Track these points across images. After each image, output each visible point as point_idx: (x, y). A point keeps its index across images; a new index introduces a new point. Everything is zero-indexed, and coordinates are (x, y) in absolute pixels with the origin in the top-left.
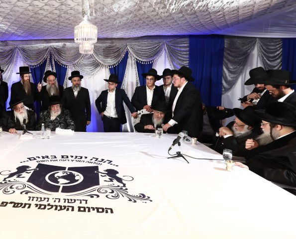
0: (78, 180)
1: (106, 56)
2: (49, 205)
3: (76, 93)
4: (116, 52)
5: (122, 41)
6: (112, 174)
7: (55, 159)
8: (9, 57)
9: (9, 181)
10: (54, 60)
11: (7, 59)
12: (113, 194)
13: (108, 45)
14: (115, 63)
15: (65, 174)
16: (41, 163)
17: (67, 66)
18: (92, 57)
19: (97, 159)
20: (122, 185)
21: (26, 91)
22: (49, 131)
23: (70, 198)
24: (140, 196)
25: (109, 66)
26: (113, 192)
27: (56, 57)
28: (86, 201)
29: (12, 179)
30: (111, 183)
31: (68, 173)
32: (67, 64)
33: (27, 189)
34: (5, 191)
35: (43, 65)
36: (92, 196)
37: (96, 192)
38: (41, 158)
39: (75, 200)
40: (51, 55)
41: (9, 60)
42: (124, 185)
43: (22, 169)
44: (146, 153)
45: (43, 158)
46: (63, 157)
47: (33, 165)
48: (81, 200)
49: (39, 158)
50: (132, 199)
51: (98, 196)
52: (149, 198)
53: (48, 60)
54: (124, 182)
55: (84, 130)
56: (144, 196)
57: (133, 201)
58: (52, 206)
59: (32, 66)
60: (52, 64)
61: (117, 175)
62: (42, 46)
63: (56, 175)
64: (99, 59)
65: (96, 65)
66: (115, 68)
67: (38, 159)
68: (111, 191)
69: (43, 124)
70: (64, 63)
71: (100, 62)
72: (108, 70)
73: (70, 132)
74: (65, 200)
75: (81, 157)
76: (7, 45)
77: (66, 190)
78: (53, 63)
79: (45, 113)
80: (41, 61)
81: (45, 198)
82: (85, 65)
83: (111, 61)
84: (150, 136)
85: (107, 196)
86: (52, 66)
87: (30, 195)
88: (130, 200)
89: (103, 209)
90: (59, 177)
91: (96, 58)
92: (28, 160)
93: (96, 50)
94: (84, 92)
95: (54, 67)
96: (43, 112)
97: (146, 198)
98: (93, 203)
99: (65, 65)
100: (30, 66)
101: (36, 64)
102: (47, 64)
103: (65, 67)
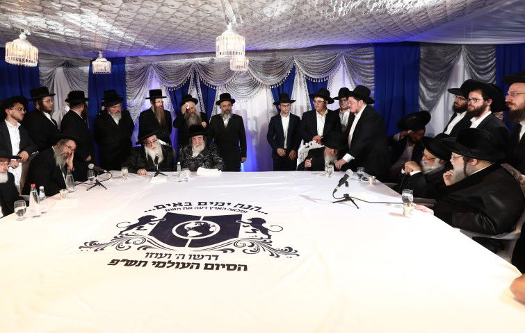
0: (212, 232)
1: (267, 73)
2: (169, 262)
3: (226, 122)
4: (279, 67)
5: (287, 53)
6: (257, 224)
7: (190, 207)
8: (141, 77)
9: (126, 235)
10: (200, 80)
11: (139, 79)
12: (252, 249)
13: (269, 58)
14: (279, 81)
15: (198, 225)
16: (171, 211)
17: (216, 87)
18: (248, 75)
19: (243, 205)
20: (267, 237)
21: (159, 121)
22: (187, 172)
23: (197, 253)
24: (286, 250)
25: (271, 86)
26: (253, 245)
27: (202, 75)
28: (217, 256)
29: (130, 232)
30: (254, 234)
31: (202, 224)
32: (215, 85)
33: (147, 244)
34: (119, 247)
35: (185, 87)
36: (225, 251)
37: (232, 247)
38: (172, 205)
39: (203, 256)
40: (195, 73)
41: (140, 81)
42: (269, 237)
43: (145, 220)
44: (307, 197)
45: (175, 205)
46: (200, 204)
47: (160, 215)
48: (210, 256)
49: (169, 205)
50: (275, 253)
51: (233, 251)
52: (296, 251)
53: (192, 80)
54: (270, 233)
55: (237, 169)
56: (291, 249)
57: (276, 255)
58: (173, 264)
60: (197, 85)
61: (264, 225)
62: (184, 61)
63: (186, 227)
64: (258, 77)
65: (254, 85)
66: (278, 88)
67: (168, 207)
68: (251, 244)
70: (212, 83)
71: (259, 80)
72: (269, 91)
73: (216, 173)
74: (191, 256)
75: (223, 204)
76: (138, 61)
77: (195, 244)
78: (199, 83)
79: (185, 149)
80: (182, 82)
81: (166, 255)
82: (240, 85)
83: (274, 80)
84: (318, 175)
85: (244, 251)
86: (197, 88)
87: (148, 250)
88: (272, 255)
89: (235, 266)
90: (190, 229)
91: (255, 76)
92: (155, 208)
93: (252, 65)
94: (237, 121)
95: (200, 89)
96: (184, 147)
97: (293, 251)
98: (225, 259)
99: (213, 86)
100: (169, 88)
101: (176, 86)
102: (190, 85)
103: (214, 88)
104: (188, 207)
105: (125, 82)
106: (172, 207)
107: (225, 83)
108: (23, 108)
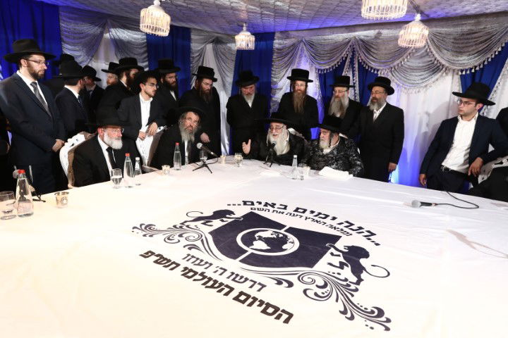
0: (285, 250)
1: (459, 52)
2: (202, 274)
4: (481, 42)
5: (501, 19)
7: (282, 211)
8: (289, 56)
9: (188, 226)
10: (358, 61)
12: (320, 291)
13: (466, 28)
14: (476, 64)
16: (256, 212)
17: (378, 70)
18: (428, 55)
19: (352, 224)
20: (354, 279)
24: (373, 312)
25: (462, 71)
26: (325, 286)
27: (362, 54)
29: (192, 225)
31: (281, 236)
32: (378, 68)
33: (199, 243)
34: (169, 239)
35: (339, 69)
36: (279, 283)
38: (263, 204)
40: (353, 52)
42: (360, 281)
43: (219, 214)
44: (461, 237)
45: (266, 204)
46: (297, 210)
49: (260, 203)
50: (349, 311)
51: (290, 285)
52: (388, 321)
53: (348, 60)
54: (363, 275)
56: (381, 313)
57: (349, 315)
59: (321, 70)
60: (353, 68)
61: (363, 261)
62: (341, 36)
63: (256, 236)
64: (442, 58)
65: (435, 68)
66: (473, 75)
67: (257, 206)
68: (322, 284)
70: (373, 65)
71: (444, 62)
72: (457, 78)
73: (345, 176)
76: (288, 37)
78: (356, 65)
80: (336, 62)
82: (413, 69)
83: (469, 61)
85: (305, 292)
86: (353, 71)
87: (193, 252)
88: (344, 312)
89: (277, 309)
90: (260, 238)
91: (437, 56)
93: (436, 40)
95: (357, 73)
97: (383, 319)
99: (374, 70)
100: (319, 70)
101: (327, 67)
102: (346, 67)
103: (376, 72)
104: (280, 210)
105: (272, 61)
106: (261, 206)
107: (391, 66)
108: (156, 83)
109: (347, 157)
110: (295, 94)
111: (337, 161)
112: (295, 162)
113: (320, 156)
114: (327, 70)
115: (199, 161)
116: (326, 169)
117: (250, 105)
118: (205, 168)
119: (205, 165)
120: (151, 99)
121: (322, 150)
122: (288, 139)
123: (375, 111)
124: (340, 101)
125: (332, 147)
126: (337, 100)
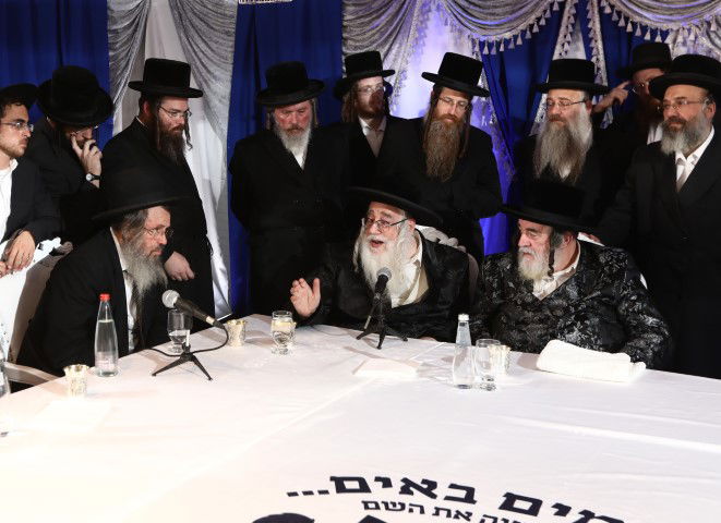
7: (464, 507)
8: (392, 10)
10: (601, 10)
11: (384, 19)
16: (380, 514)
17: (665, 34)
32: (665, 27)
35: (547, 34)
38: (397, 485)
41: (390, 23)
45: (407, 487)
46: (509, 502)
49: (387, 483)
53: (569, 10)
59: (490, 46)
67: (376, 493)
69: (463, 318)
70: (650, 19)
78: (595, 25)
80: (532, 19)
86: (587, 41)
92: (332, 487)
99: (654, 33)
100: (482, 45)
101: (508, 35)
102: (563, 29)
103: (658, 39)
104: (454, 506)
105: (342, 28)
106: (393, 494)
107: (707, 17)
108: (26, 119)
109: (610, 304)
110: (436, 124)
111: (581, 317)
112: (463, 333)
113: (525, 306)
114: (507, 42)
115: (166, 339)
116: (555, 347)
117: (300, 159)
118: (190, 365)
119: (188, 356)
120: (14, 164)
121: (529, 285)
122: (419, 257)
123: (679, 155)
124: (566, 129)
125: (556, 275)
126: (554, 127)
